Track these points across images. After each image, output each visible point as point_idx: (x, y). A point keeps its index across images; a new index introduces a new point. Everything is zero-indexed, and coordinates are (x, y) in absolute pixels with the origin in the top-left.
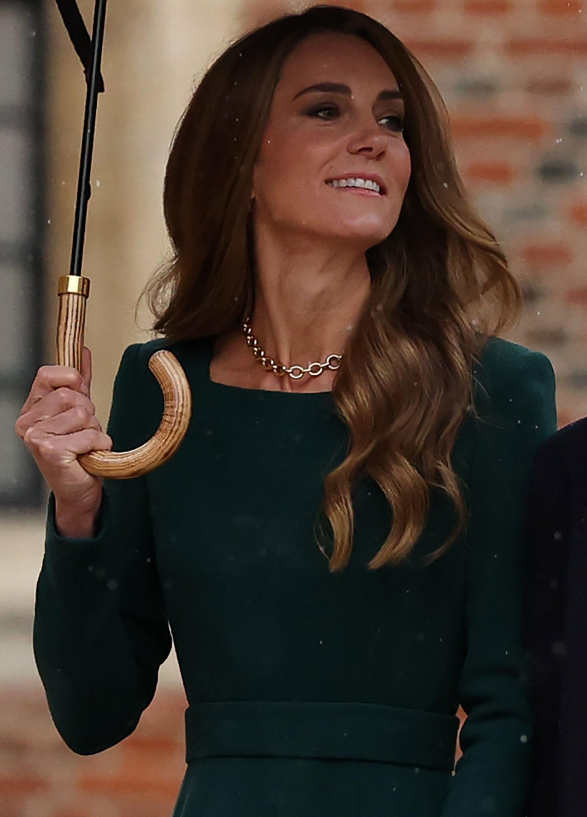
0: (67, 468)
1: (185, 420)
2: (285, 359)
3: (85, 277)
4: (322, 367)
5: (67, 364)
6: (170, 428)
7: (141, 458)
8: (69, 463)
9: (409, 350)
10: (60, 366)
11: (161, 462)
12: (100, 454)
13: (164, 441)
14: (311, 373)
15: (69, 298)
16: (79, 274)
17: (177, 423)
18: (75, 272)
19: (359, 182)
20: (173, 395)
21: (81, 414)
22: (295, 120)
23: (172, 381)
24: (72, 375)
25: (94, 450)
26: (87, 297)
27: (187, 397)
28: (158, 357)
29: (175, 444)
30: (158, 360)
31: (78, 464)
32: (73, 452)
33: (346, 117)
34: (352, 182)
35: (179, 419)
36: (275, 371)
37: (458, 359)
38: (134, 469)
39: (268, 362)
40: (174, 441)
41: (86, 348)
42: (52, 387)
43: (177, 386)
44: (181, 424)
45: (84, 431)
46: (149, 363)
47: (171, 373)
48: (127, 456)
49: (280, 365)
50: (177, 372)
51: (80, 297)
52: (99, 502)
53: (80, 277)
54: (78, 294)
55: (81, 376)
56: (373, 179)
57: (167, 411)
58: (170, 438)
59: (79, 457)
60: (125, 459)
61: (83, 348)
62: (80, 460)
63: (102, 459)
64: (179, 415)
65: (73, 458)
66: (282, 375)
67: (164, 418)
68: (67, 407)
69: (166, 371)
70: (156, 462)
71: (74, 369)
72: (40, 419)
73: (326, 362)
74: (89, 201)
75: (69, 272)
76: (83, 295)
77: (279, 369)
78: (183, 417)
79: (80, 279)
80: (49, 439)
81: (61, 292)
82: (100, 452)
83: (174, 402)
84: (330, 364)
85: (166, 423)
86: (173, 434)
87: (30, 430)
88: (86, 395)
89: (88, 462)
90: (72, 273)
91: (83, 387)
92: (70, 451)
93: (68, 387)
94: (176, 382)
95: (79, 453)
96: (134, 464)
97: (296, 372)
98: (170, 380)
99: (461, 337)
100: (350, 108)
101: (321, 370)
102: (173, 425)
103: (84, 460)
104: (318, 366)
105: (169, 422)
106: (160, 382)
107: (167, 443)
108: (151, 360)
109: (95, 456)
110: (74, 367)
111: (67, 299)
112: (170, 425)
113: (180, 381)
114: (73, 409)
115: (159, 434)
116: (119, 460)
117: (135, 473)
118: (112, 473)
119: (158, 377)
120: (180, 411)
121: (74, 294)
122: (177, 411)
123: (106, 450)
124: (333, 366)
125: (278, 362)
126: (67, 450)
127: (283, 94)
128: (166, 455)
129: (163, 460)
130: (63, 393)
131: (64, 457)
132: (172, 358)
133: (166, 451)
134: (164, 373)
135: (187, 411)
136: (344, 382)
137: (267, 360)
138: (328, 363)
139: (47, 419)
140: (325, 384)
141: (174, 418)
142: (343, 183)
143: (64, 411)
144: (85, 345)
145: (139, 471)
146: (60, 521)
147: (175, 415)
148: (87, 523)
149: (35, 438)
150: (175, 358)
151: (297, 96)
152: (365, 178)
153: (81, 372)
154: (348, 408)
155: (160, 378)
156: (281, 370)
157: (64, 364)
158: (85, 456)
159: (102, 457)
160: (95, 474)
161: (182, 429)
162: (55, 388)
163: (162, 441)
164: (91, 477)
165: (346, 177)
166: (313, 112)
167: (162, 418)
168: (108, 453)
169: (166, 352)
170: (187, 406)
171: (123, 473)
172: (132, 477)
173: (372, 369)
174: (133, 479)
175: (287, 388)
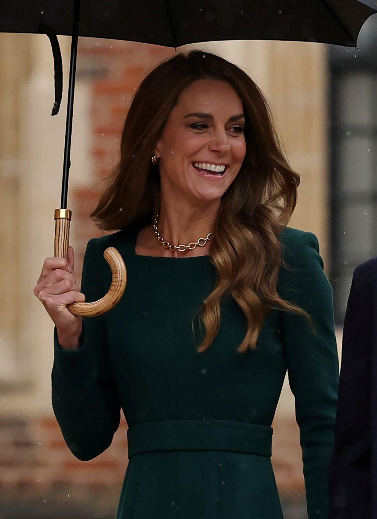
0: (61, 312)
2: (175, 241)
3: (68, 209)
4: (196, 245)
5: (60, 256)
6: (116, 289)
7: (101, 305)
8: (62, 309)
10: (56, 258)
11: (112, 307)
12: (79, 304)
13: (112, 295)
14: (190, 248)
15: (60, 221)
16: (65, 208)
17: (119, 286)
18: (63, 207)
20: (116, 271)
21: (68, 283)
23: (116, 263)
24: (63, 262)
25: (75, 302)
26: (70, 220)
27: (124, 271)
28: (108, 251)
29: (119, 297)
30: (108, 252)
31: (67, 310)
32: (64, 304)
35: (120, 284)
36: (170, 248)
38: (98, 311)
39: (166, 244)
40: (117, 296)
41: (70, 247)
42: (52, 268)
43: (118, 266)
44: (121, 286)
45: (70, 292)
46: (104, 254)
47: (115, 259)
48: (93, 305)
49: (173, 245)
50: (118, 259)
51: (66, 220)
52: (81, 329)
53: (66, 210)
54: (65, 219)
55: (68, 263)
57: (114, 280)
58: (116, 293)
59: (68, 306)
60: (92, 306)
61: (69, 247)
62: (68, 307)
63: (80, 307)
64: (120, 281)
65: (64, 307)
67: (112, 283)
68: (60, 279)
69: (113, 258)
70: (109, 307)
71: (63, 259)
72: (46, 286)
73: (197, 242)
74: (70, 169)
75: (60, 207)
76: (68, 219)
77: (172, 247)
78: (122, 282)
79: (66, 211)
80: (51, 297)
81: (56, 218)
82: (79, 303)
83: (117, 275)
84: (200, 243)
85: (113, 286)
86: (117, 292)
87: (41, 293)
88: (71, 273)
89: (73, 309)
90: (62, 208)
91: (70, 269)
92: (63, 303)
93: (60, 268)
94: (118, 264)
95: (67, 304)
96: (97, 309)
97: (182, 248)
98: (115, 263)
100: (213, 126)
101: (195, 246)
102: (117, 287)
103: (70, 307)
104: (193, 244)
105: (115, 286)
106: (109, 264)
107: (114, 297)
108: (105, 252)
109: (77, 305)
110: (64, 257)
111: (59, 221)
112: (115, 287)
113: (120, 263)
114: (63, 281)
115: (110, 292)
116: (89, 307)
117: (97, 313)
118: (86, 314)
119: (109, 261)
120: (120, 279)
121: (63, 218)
122: (119, 280)
123: (83, 302)
124: (201, 244)
125: (171, 243)
126: (61, 303)
127: (177, 114)
128: (113, 303)
129: (113, 306)
130: (58, 272)
131: (59, 307)
132: (116, 251)
133: (114, 301)
134: (111, 259)
137: (165, 243)
138: (199, 243)
139: (50, 286)
141: (118, 283)
143: (58, 282)
144: (70, 245)
145: (99, 312)
147: (118, 281)
149: (44, 297)
150: (117, 251)
151: (187, 116)
152: (217, 164)
153: (68, 261)
155: (109, 262)
156: (174, 248)
157: (59, 256)
158: (71, 305)
159: (80, 305)
160: (76, 315)
161: (122, 289)
162: (54, 269)
163: (111, 296)
164: (74, 316)
166: (194, 126)
167: (111, 284)
168: (83, 303)
169: (112, 248)
170: (124, 276)
171: (91, 313)
172: (96, 316)
174: (96, 317)
175: (176, 256)
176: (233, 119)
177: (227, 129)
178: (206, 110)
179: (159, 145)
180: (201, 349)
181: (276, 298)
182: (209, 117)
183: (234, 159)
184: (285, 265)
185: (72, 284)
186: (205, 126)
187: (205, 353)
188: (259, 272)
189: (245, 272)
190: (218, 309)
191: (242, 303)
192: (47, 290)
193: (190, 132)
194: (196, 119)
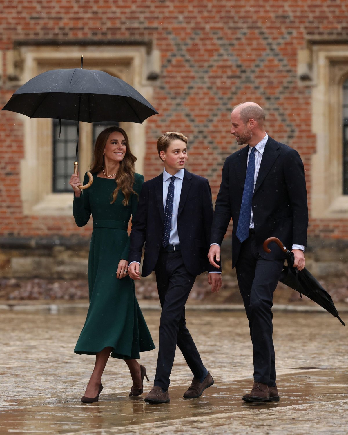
0: (76, 188)
1: (92, 181)
2: (108, 174)
9: (126, 175)
14: (111, 176)
18: (76, 161)
19: (119, 153)
21: (78, 181)
22: (110, 144)
24: (76, 175)
33: (117, 144)
34: (118, 153)
37: (133, 176)
45: (79, 183)
52: (81, 192)
55: (78, 175)
56: (121, 153)
59: (78, 186)
60: (84, 187)
66: (107, 176)
68: (76, 180)
80: (73, 184)
84: (114, 176)
87: (71, 183)
91: (78, 177)
97: (109, 176)
99: (133, 173)
100: (118, 143)
109: (80, 186)
111: (75, 165)
125: (107, 174)
127: (109, 141)
130: (75, 178)
131: (76, 186)
135: (92, 180)
136: (117, 178)
137: (105, 174)
140: (114, 178)
142: (117, 153)
146: (75, 195)
148: (79, 195)
151: (111, 141)
152: (120, 153)
154: (117, 181)
161: (92, 182)
162: (73, 177)
163: (89, 184)
164: (80, 189)
165: (117, 152)
166: (113, 143)
173: (121, 177)
174: (85, 189)
175: (108, 178)
176: (123, 141)
177: (122, 144)
178: (116, 139)
179: (105, 150)
180: (111, 203)
181: (132, 190)
182: (117, 140)
183: (124, 151)
184: (135, 182)
185: (79, 181)
186: (116, 143)
187: (112, 204)
188: (129, 184)
189: (125, 184)
190: (117, 193)
191: (124, 192)
192: (73, 182)
193: (113, 145)
194: (114, 141)
